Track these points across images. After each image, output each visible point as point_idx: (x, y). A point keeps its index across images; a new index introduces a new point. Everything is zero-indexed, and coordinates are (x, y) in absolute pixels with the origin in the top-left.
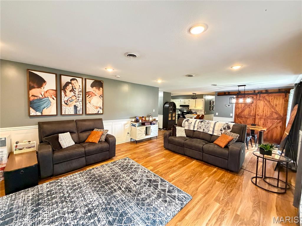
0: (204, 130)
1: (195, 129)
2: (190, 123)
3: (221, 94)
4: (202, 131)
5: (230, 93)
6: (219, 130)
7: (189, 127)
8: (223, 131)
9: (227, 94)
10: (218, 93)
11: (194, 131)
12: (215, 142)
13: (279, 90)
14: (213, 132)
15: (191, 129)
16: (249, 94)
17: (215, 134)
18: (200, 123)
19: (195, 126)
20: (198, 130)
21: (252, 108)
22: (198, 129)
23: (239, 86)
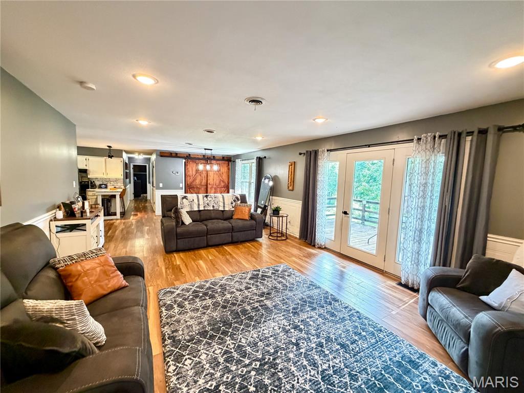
0: (213, 206)
1: (202, 208)
2: (192, 200)
3: (165, 155)
4: (212, 209)
5: (178, 155)
6: (230, 203)
7: (191, 207)
8: (234, 204)
9: (173, 155)
10: (160, 153)
11: (199, 211)
12: (234, 217)
13: (223, 157)
14: (224, 207)
15: (195, 210)
16: (199, 159)
17: (227, 209)
18: (205, 198)
19: (200, 204)
20: (206, 209)
21: (203, 176)
22: (204, 207)
23: (205, 149)
